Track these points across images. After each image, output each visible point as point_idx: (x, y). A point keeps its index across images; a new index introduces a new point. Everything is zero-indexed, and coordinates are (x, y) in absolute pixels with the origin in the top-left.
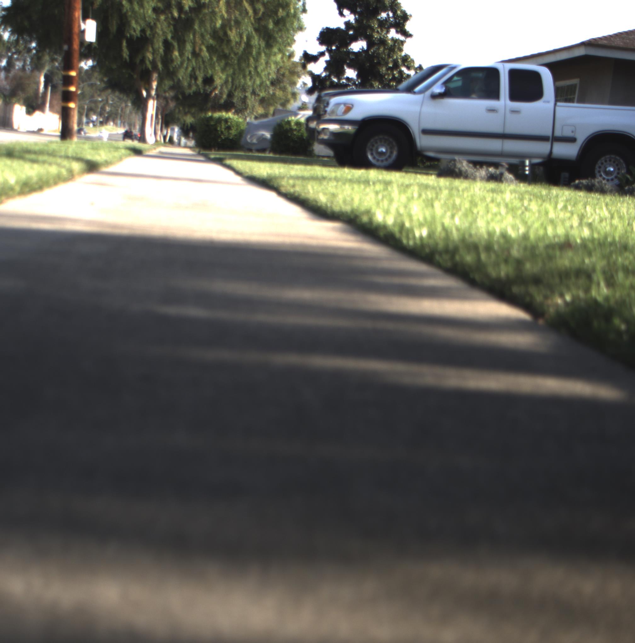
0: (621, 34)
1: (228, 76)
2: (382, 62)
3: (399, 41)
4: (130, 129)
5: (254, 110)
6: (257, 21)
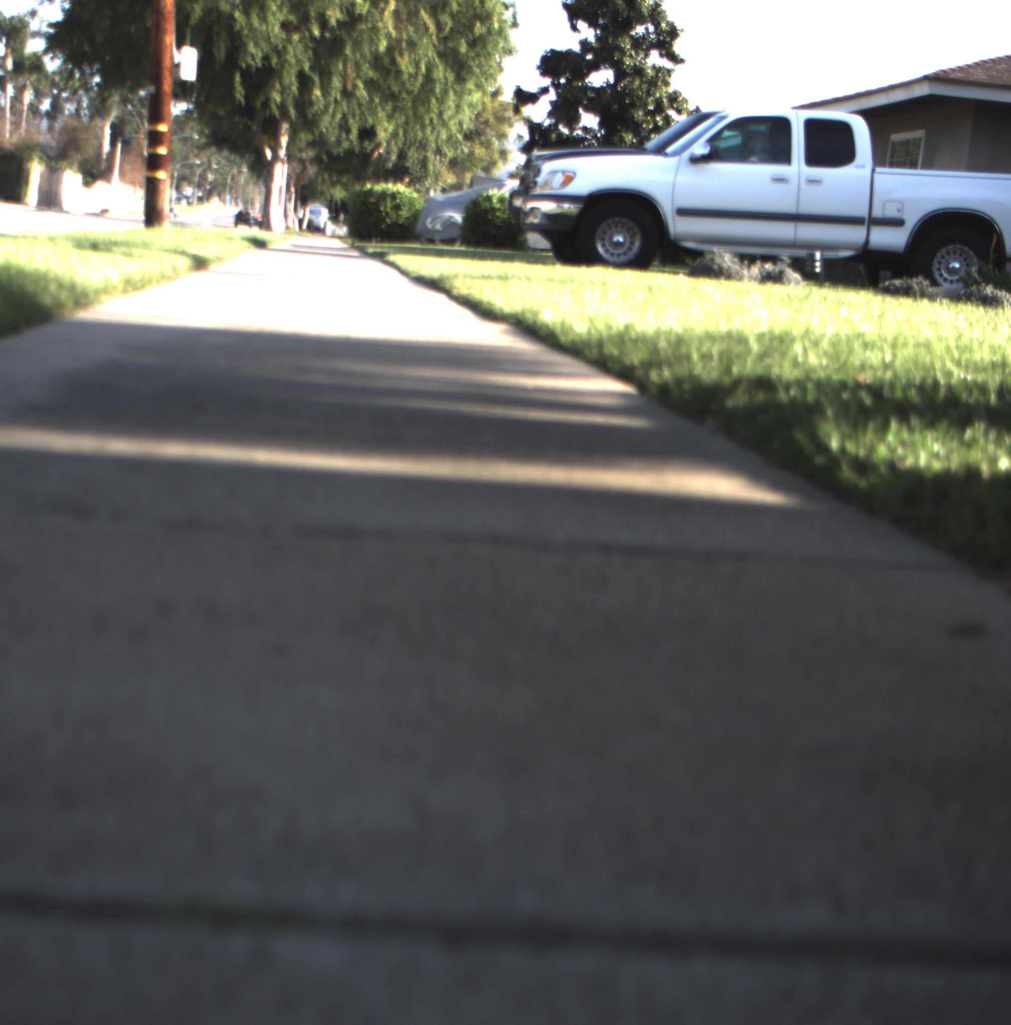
0: (985, 62)
1: (397, 126)
2: (638, 103)
3: (663, 70)
4: (246, 208)
5: (440, 179)
6: (442, 41)
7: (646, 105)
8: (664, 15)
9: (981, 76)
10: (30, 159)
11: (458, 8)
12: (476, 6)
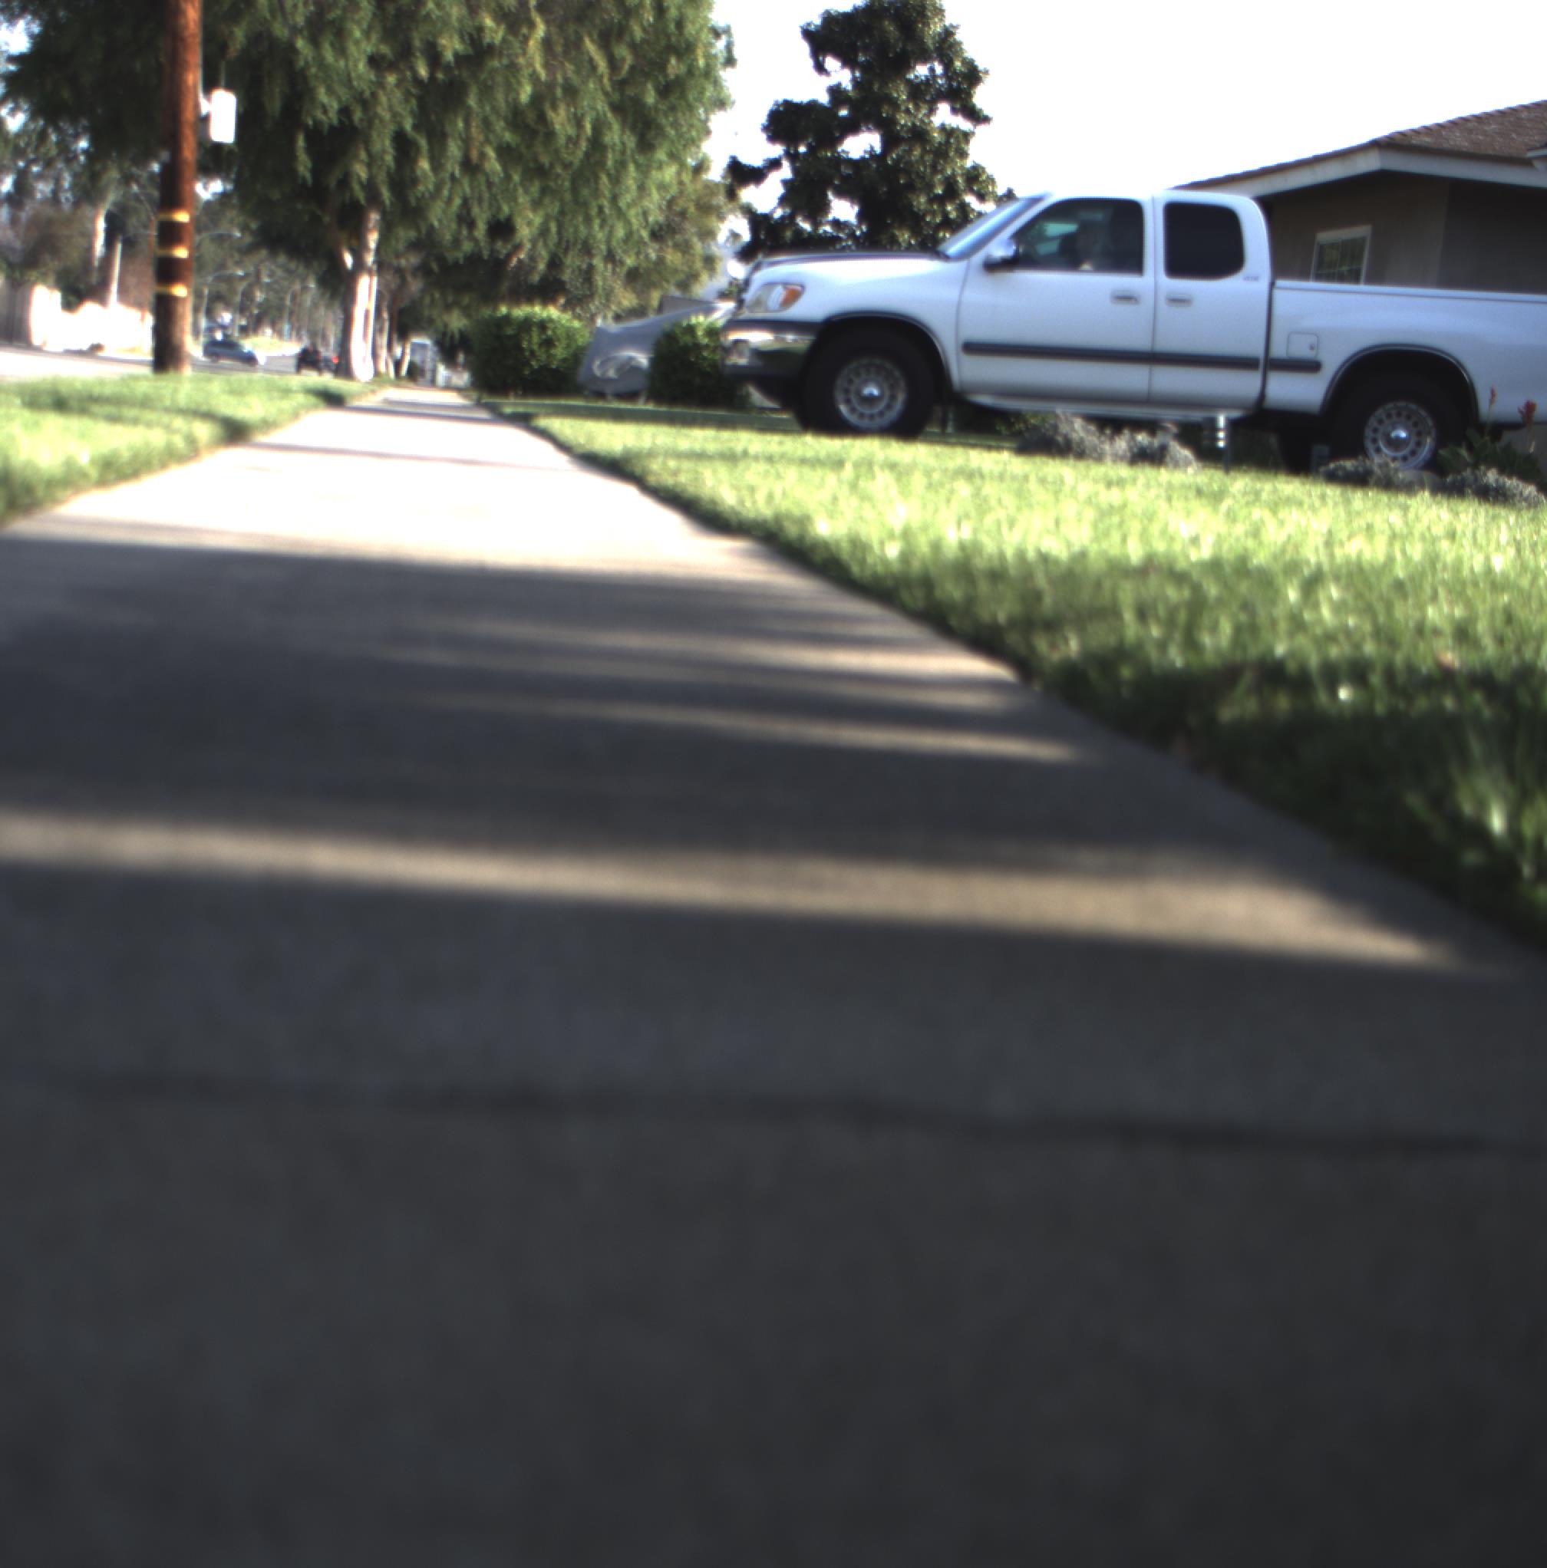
1: (547, 218)
2: (919, 184)
3: (958, 132)
4: (314, 345)
5: (612, 299)
6: (617, 87)
7: (930, 187)
8: (959, 49)
9: (1459, 141)
11: (643, 36)
12: (669, 32)
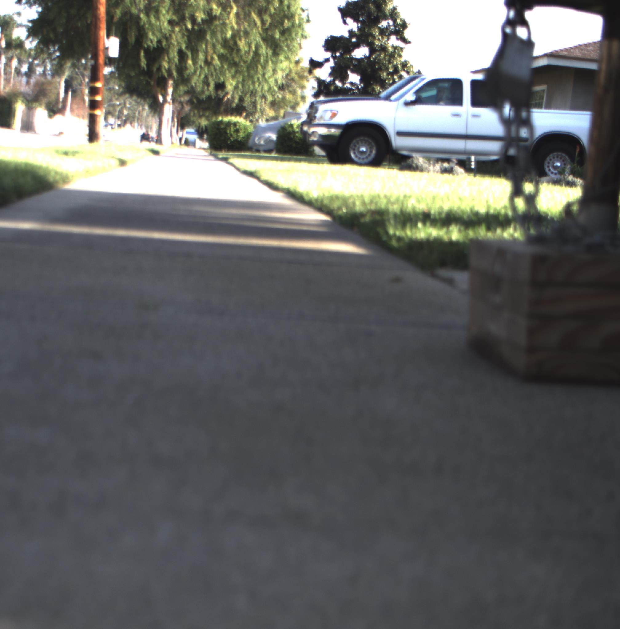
0: (580, 46)
1: (238, 83)
2: (383, 68)
3: (398, 48)
4: (147, 131)
5: (264, 113)
6: (265, 31)
7: (388, 69)
8: (399, 15)
9: (578, 54)
10: (16, 101)
11: (274, 12)
12: (285, 10)
